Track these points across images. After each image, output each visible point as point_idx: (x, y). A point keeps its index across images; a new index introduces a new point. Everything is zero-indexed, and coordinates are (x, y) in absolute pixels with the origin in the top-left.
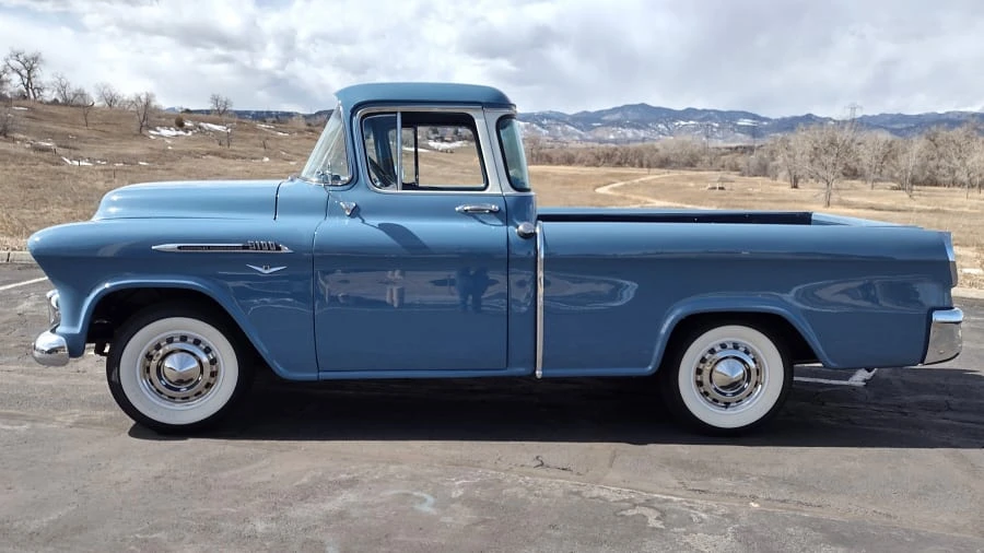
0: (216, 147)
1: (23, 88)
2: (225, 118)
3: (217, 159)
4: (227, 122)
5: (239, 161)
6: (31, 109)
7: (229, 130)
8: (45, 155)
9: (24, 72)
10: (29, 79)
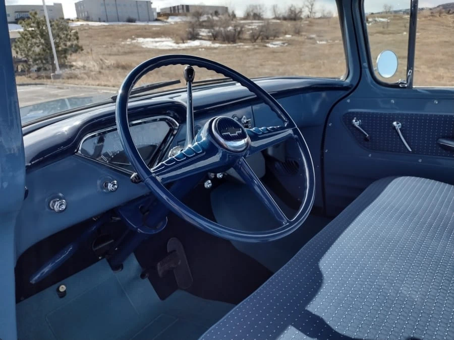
0: (381, 29)
1: (309, 13)
2: (389, 14)
3: (381, 35)
4: (388, 17)
5: (391, 35)
6: (310, 22)
7: (389, 21)
8: (311, 41)
9: (310, 7)
10: (312, 9)
